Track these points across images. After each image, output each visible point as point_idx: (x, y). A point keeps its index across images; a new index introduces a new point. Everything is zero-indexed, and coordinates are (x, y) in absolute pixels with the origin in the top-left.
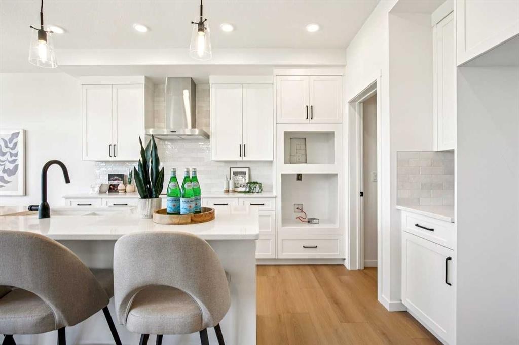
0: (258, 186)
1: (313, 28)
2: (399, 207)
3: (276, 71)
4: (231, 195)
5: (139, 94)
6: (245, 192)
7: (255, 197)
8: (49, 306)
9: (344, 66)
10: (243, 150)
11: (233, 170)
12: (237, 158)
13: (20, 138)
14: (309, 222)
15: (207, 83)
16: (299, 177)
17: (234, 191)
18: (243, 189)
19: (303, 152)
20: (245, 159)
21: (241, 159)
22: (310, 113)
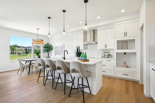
0: (110, 56)
1: (123, 11)
2: (149, 63)
3: (114, 24)
4: (103, 58)
5: (82, 35)
6: (107, 57)
7: (109, 59)
8: (63, 71)
9: (139, 18)
10: (106, 46)
11: (104, 52)
12: (104, 48)
13: (63, 46)
14: (127, 67)
15: (97, 30)
16: (125, 53)
17: (104, 57)
18: (106, 57)
19: (126, 46)
20: (106, 49)
21: (105, 49)
22: (125, 34)
